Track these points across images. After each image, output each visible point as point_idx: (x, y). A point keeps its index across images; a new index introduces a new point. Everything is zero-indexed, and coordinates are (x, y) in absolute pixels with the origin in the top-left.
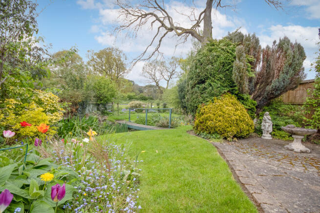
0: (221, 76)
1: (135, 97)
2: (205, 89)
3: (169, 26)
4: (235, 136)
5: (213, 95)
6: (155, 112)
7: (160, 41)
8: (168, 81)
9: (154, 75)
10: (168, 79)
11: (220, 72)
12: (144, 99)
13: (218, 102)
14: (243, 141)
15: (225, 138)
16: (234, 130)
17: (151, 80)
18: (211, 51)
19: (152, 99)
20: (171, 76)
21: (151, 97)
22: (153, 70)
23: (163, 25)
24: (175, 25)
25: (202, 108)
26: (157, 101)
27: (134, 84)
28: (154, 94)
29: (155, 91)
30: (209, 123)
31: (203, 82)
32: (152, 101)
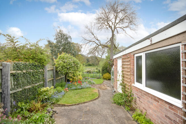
3: (99, 44)
5: (105, 73)
6: (96, 73)
7: (97, 48)
8: (102, 56)
12: (90, 65)
15: (107, 80)
16: (108, 78)
21: (93, 64)
24: (101, 44)
28: (95, 63)
30: (104, 78)
32: (94, 66)
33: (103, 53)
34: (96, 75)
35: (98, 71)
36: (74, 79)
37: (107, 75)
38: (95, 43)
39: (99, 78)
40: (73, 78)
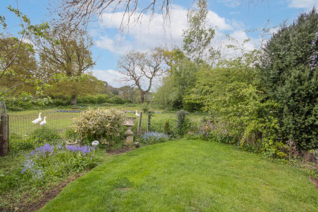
1: (108, 101)
8: (151, 79)
9: (133, 71)
10: (150, 76)
17: (129, 78)
20: (155, 71)
22: (132, 64)
27: (107, 85)
32: (132, 105)
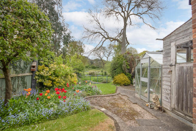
0: (120, 68)
2: (116, 71)
3: (107, 37)
4: (124, 85)
5: (118, 73)
6: (101, 76)
7: (103, 43)
8: (107, 58)
9: (100, 55)
10: (107, 57)
11: (120, 67)
12: (94, 68)
13: (119, 76)
14: (126, 87)
15: (121, 85)
16: (123, 83)
18: (118, 60)
19: (98, 68)
21: (98, 66)
22: (99, 52)
23: (104, 37)
24: (110, 37)
25: (115, 77)
26: (102, 69)
28: (100, 65)
29: (100, 63)
30: (117, 81)
31: (115, 69)
32: (99, 69)
33: (110, 54)
34: (101, 78)
35: (104, 74)
36: (55, 83)
37: (122, 77)
38: (102, 35)
39: (106, 83)
40: (53, 81)
